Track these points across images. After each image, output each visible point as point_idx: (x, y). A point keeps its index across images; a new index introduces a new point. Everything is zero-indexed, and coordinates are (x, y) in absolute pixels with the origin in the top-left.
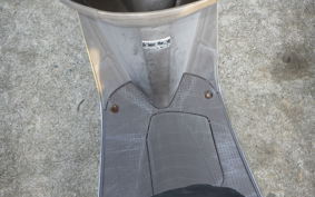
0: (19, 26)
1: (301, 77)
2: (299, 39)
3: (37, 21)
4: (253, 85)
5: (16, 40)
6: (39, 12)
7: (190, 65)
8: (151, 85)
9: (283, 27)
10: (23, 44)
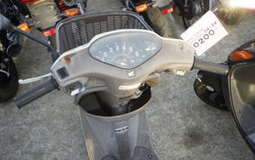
0: (32, 138)
1: (200, 144)
2: (194, 124)
3: (43, 133)
4: (176, 153)
5: (30, 146)
6: (44, 128)
7: (138, 140)
8: (120, 153)
9: (184, 118)
10: (35, 148)
